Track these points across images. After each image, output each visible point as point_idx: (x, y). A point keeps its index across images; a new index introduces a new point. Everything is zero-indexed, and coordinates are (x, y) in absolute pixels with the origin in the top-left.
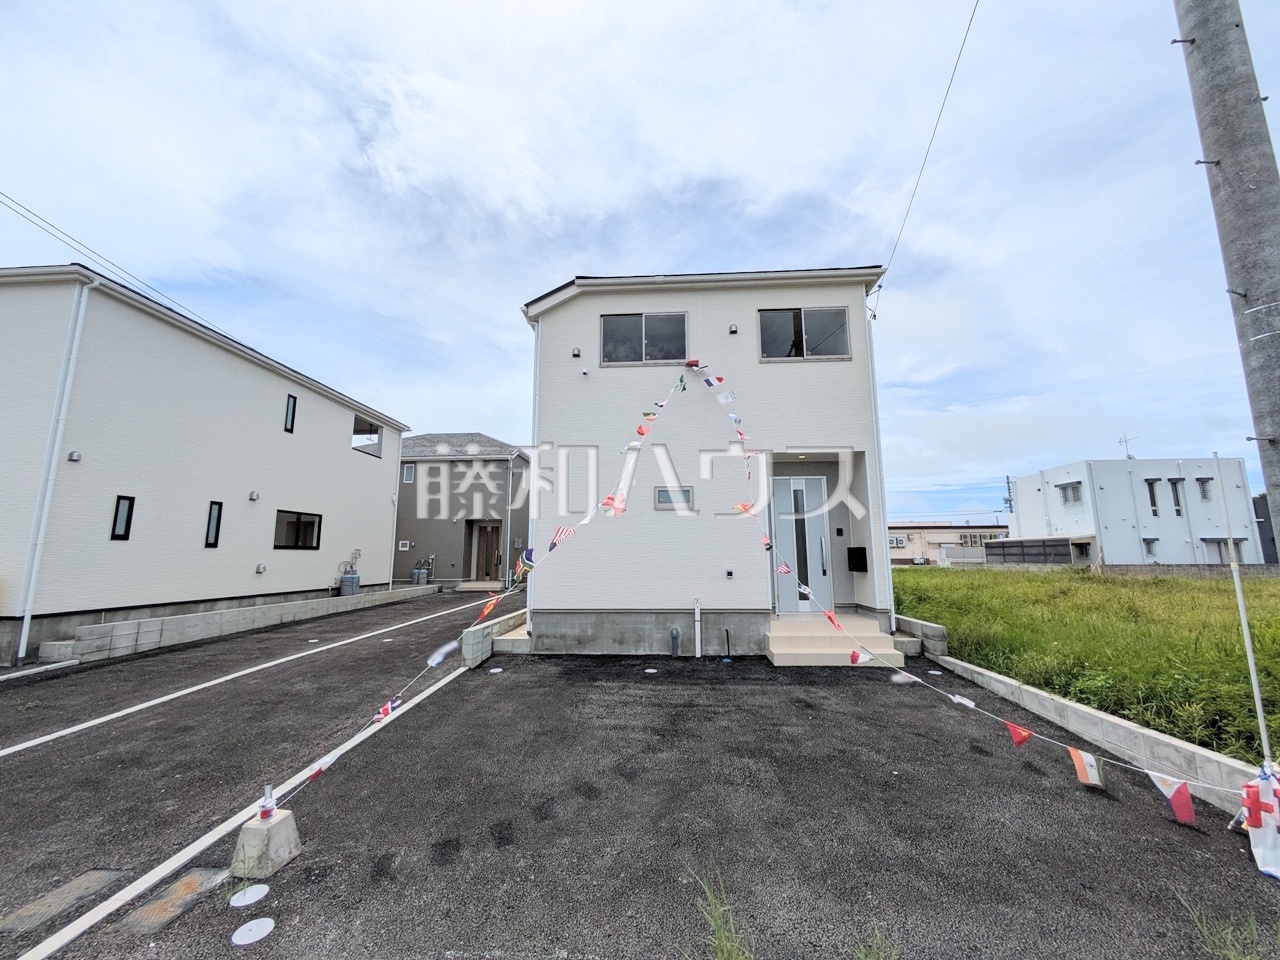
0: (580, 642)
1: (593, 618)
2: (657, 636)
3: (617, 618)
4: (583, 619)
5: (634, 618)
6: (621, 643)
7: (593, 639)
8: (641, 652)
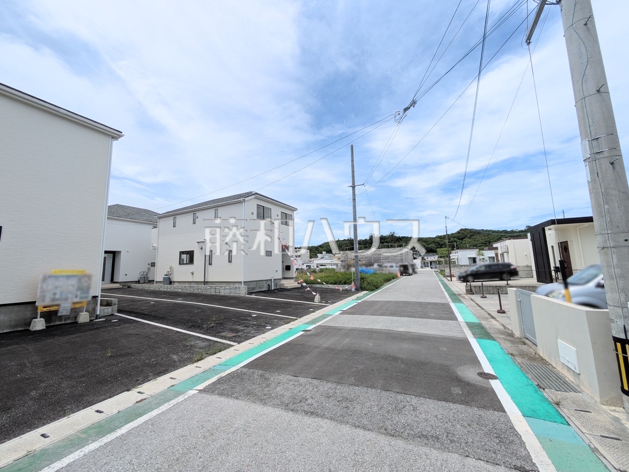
0: (253, 289)
1: (255, 283)
2: (266, 286)
3: (259, 282)
4: (253, 283)
5: (261, 282)
6: (260, 288)
7: (255, 288)
8: (263, 290)
